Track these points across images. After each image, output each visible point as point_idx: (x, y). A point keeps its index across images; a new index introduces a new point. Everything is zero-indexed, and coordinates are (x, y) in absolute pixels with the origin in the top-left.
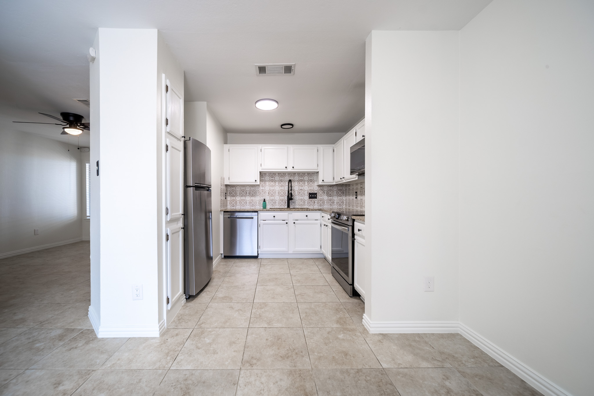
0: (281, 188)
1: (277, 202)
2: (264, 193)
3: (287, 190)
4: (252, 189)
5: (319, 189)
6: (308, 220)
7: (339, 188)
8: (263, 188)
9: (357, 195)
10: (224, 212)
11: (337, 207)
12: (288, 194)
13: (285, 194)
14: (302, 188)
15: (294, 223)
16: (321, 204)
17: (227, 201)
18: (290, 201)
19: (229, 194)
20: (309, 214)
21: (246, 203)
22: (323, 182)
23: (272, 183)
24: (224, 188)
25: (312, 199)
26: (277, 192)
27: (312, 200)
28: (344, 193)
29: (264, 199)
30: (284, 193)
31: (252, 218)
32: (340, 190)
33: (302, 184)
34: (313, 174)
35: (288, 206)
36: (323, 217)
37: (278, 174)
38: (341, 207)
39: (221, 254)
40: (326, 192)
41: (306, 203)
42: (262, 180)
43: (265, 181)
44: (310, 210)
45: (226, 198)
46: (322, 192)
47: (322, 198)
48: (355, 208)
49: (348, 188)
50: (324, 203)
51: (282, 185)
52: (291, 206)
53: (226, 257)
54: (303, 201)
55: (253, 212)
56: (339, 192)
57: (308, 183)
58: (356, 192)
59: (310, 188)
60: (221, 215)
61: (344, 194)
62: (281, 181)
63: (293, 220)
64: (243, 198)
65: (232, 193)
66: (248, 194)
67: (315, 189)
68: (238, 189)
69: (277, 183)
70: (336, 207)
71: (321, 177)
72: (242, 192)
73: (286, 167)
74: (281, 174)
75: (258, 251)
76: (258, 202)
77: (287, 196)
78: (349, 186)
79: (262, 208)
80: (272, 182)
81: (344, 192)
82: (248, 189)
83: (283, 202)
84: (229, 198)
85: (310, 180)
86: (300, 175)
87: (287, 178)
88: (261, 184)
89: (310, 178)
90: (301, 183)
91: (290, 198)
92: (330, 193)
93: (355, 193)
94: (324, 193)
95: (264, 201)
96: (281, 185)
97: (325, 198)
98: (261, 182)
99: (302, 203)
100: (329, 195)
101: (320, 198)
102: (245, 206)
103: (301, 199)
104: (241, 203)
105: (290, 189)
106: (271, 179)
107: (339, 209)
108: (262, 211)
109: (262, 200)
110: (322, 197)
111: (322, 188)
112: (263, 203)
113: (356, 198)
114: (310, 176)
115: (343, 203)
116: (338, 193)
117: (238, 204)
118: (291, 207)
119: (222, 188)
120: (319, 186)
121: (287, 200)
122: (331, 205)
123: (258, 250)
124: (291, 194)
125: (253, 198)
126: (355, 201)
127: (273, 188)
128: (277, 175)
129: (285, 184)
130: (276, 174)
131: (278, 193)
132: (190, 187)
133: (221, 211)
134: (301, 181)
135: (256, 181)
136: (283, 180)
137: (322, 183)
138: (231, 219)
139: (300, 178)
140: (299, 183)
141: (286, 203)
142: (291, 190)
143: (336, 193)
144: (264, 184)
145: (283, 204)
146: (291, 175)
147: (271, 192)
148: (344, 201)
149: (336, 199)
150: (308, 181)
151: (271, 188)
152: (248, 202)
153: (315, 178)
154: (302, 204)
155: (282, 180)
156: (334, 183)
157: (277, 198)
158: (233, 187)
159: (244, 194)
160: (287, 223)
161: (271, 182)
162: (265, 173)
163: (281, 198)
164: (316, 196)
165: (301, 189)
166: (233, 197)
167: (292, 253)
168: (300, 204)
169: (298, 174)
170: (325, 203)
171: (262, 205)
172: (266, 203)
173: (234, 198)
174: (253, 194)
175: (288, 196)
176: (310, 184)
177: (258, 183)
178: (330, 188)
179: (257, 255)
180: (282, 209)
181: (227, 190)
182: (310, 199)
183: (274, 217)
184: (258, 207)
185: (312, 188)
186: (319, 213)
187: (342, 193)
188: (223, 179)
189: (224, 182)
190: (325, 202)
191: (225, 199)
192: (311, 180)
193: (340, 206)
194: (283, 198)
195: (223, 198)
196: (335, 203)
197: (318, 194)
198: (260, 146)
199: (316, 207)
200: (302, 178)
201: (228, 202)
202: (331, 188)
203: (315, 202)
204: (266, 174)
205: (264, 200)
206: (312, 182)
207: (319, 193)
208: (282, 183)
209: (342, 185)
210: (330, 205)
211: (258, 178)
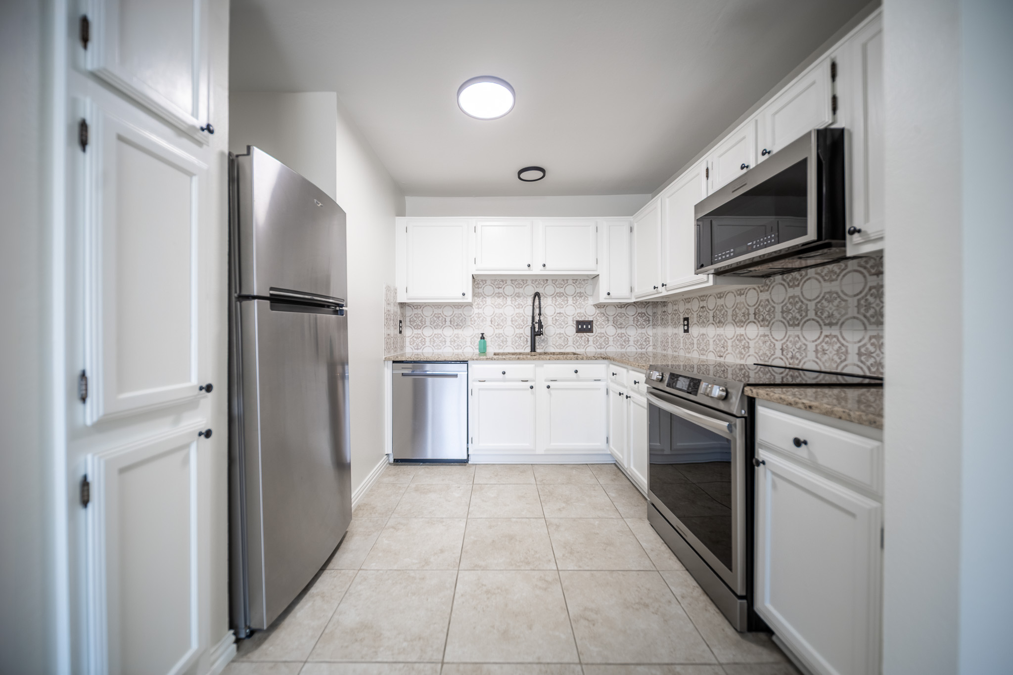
0: (517, 311)
1: (509, 339)
2: (482, 321)
3: (531, 314)
4: (457, 311)
5: (598, 312)
6: (578, 380)
7: (640, 310)
8: (480, 311)
9: (688, 325)
10: (394, 362)
11: (636, 350)
12: (532, 323)
13: (525, 323)
14: (562, 311)
15: (548, 387)
16: (601, 344)
17: (403, 339)
18: (537, 338)
19: (408, 323)
20: (581, 366)
21: (445, 341)
22: (608, 296)
23: (499, 301)
24: (398, 309)
25: (582, 334)
26: (509, 319)
27: (582, 337)
28: (649, 321)
29: (483, 334)
30: (523, 321)
31: (456, 376)
32: (642, 315)
33: (562, 303)
34: (584, 280)
35: (533, 349)
36: (613, 374)
37: (512, 280)
38: (644, 350)
39: (386, 455)
40: (611, 318)
41: (570, 343)
42: (479, 293)
43: (484, 296)
44: (582, 359)
45: (400, 332)
46: (603, 318)
47: (603, 331)
48: (682, 353)
49: (659, 310)
50: (607, 341)
51: (519, 304)
52: (538, 347)
53: (397, 461)
54: (563, 339)
55: (456, 362)
56: (639, 318)
57: (573, 300)
58: (686, 319)
59: (579, 311)
60: (386, 369)
61: (651, 322)
62: (517, 296)
63: (546, 380)
64: (439, 331)
65: (414, 321)
66: (448, 323)
67: (588, 312)
68: (428, 312)
69: (509, 299)
70: (634, 350)
71: (603, 286)
72: (435, 319)
73: (529, 266)
74: (518, 281)
75: (468, 449)
76: (468, 340)
77: (531, 328)
78: (664, 306)
79: (477, 351)
80: (499, 297)
81: (651, 319)
82: (448, 312)
83: (522, 339)
84: (408, 332)
85: (578, 293)
86: (557, 282)
87: (531, 291)
88: (476, 303)
89: (578, 290)
90: (559, 300)
91: (537, 332)
92: (621, 320)
93: (682, 320)
94: (608, 320)
95: (483, 338)
96: (517, 303)
97: (611, 330)
98: (476, 298)
99: (561, 342)
100: (617, 325)
101: (599, 330)
102: (443, 347)
103: (560, 334)
104: (434, 342)
105: (537, 311)
106: (498, 292)
107: (639, 354)
108: (477, 360)
109: (477, 335)
110: (604, 328)
111: (603, 310)
112: (480, 342)
113: (686, 331)
114: (579, 286)
115: (649, 341)
116: (638, 321)
117: (428, 344)
118: (538, 351)
119: (388, 311)
120: (599, 306)
121: (530, 335)
122: (623, 345)
123: (467, 446)
124: (540, 322)
125: (459, 332)
126: (682, 339)
127: (501, 311)
128: (509, 282)
129: (525, 302)
130: (506, 280)
131: (512, 321)
132: (254, 297)
133: (386, 359)
134: (560, 295)
135: (464, 294)
136: (521, 295)
137: (605, 299)
138: (415, 379)
139: (558, 290)
140: (556, 301)
141: (527, 341)
142: (540, 314)
143: (634, 320)
144: (482, 301)
145: (522, 344)
146: (539, 284)
147: (496, 318)
148: (651, 338)
149: (633, 333)
150: (574, 296)
151: (498, 311)
152: (448, 340)
153: (588, 289)
154: (563, 344)
155: (519, 293)
156: (633, 300)
157: (509, 331)
158: (417, 308)
159: (440, 324)
160: (532, 387)
161: (497, 298)
162: (484, 279)
163: (518, 331)
164: (592, 327)
165: (560, 313)
166: (417, 329)
167: (543, 453)
168: (557, 344)
169: (552, 280)
170: (611, 343)
171: (478, 347)
172: (485, 343)
173: (420, 331)
174: (459, 323)
175: (533, 328)
176: (578, 303)
177: (469, 298)
178: (619, 310)
179: (466, 458)
180: (521, 356)
181: (403, 315)
182: (579, 334)
183: (504, 373)
184: (470, 350)
185: (582, 311)
186: (604, 366)
187: (645, 321)
188: (391, 291)
189: (395, 297)
190: (611, 339)
191: (399, 334)
192: (580, 293)
193: (642, 348)
194: (523, 332)
195: (394, 331)
196: (631, 343)
197: (594, 322)
198: (473, 221)
199: (591, 350)
200: (562, 290)
201: (408, 340)
202: (623, 310)
203: (588, 341)
204: (486, 281)
205: (481, 336)
206: (583, 298)
207: (597, 321)
208: (520, 301)
209: (645, 304)
210: (619, 347)
211: (468, 288)
